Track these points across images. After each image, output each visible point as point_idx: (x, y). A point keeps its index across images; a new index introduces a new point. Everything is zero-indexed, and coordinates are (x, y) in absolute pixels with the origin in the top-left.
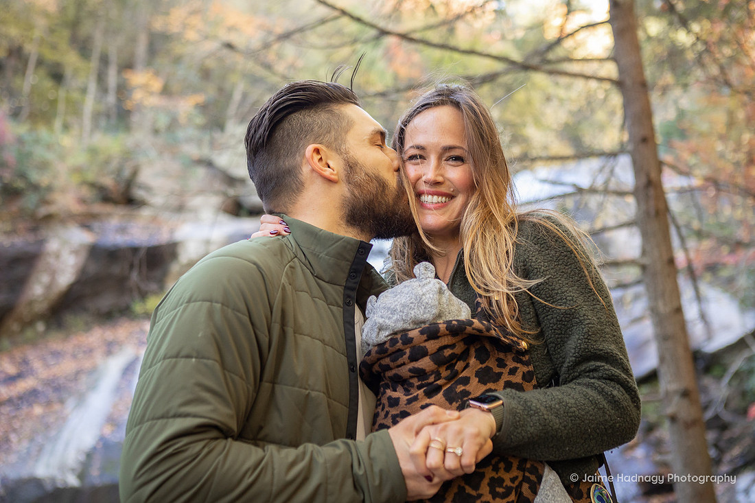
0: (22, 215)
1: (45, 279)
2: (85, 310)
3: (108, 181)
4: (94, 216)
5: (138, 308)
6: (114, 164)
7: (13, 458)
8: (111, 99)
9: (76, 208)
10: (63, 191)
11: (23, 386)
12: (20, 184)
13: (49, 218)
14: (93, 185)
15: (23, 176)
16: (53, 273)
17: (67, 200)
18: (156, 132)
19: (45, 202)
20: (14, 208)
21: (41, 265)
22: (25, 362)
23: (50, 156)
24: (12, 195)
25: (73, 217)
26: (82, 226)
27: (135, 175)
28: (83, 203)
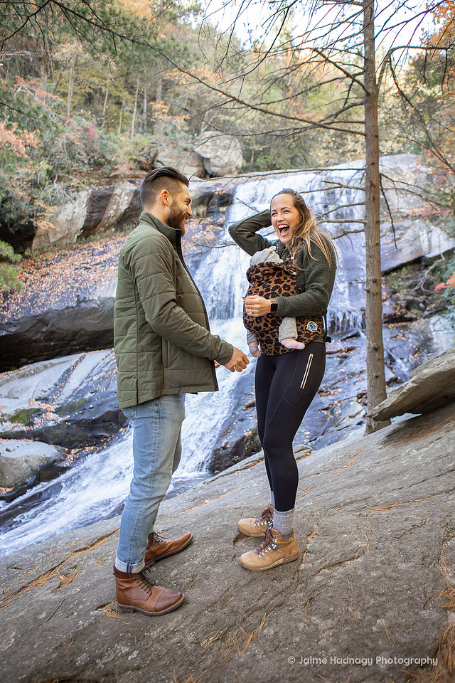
0: (104, 175)
1: (114, 207)
2: (132, 221)
3: (143, 159)
4: (136, 177)
6: (146, 150)
7: (103, 288)
8: (145, 116)
9: (128, 173)
10: (122, 164)
11: (106, 257)
12: (102, 160)
13: (116, 177)
14: (135, 160)
15: (104, 157)
16: (118, 205)
17: (123, 169)
18: (166, 134)
19: (114, 170)
20: (100, 172)
21: (112, 201)
22: (106, 246)
23: (115, 146)
24: (98, 165)
25: (127, 177)
26: (130, 182)
27: (156, 155)
28: (131, 169)
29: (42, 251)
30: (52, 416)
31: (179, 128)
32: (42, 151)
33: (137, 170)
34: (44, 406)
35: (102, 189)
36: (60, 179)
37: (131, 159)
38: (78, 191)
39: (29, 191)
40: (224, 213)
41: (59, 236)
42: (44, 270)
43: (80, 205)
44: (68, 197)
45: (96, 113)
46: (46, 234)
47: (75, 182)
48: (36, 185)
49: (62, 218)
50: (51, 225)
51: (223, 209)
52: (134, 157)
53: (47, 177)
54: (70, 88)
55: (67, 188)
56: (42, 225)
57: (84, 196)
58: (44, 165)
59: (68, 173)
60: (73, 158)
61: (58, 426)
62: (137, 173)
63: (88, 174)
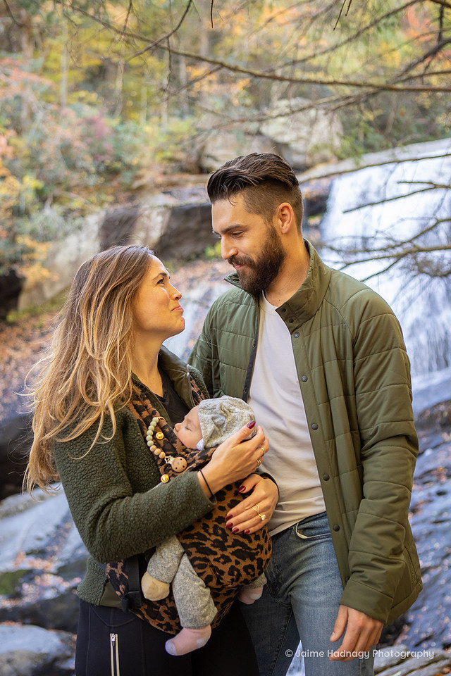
1: (142, 235)
2: (173, 256)
3: (182, 156)
4: (174, 184)
5: (210, 252)
6: (187, 142)
9: (160, 179)
10: (149, 168)
12: (118, 165)
13: (141, 188)
14: (171, 160)
15: (119, 159)
16: (147, 230)
17: (151, 175)
19: (138, 177)
20: (115, 183)
21: (138, 225)
23: (137, 141)
24: (112, 173)
25: (158, 186)
26: (165, 193)
27: (203, 148)
28: (165, 173)
29: (34, 314)
30: (51, 580)
31: (236, 102)
32: (27, 161)
33: (173, 173)
34: (39, 564)
35: (121, 209)
36: (56, 200)
37: (164, 159)
38: (83, 216)
39: (9, 224)
40: (317, 227)
41: (59, 287)
42: (37, 342)
43: (88, 237)
44: (68, 227)
45: (106, 95)
46: (38, 286)
47: (77, 202)
48: (18, 212)
49: (63, 259)
50: (45, 273)
51: (314, 221)
52: (169, 154)
53: (36, 200)
54: (64, 60)
55: (66, 214)
56: (31, 274)
57: (94, 221)
58: (31, 182)
59: (69, 189)
60: (72, 166)
61: (61, 598)
62: (176, 178)
63: (99, 189)
